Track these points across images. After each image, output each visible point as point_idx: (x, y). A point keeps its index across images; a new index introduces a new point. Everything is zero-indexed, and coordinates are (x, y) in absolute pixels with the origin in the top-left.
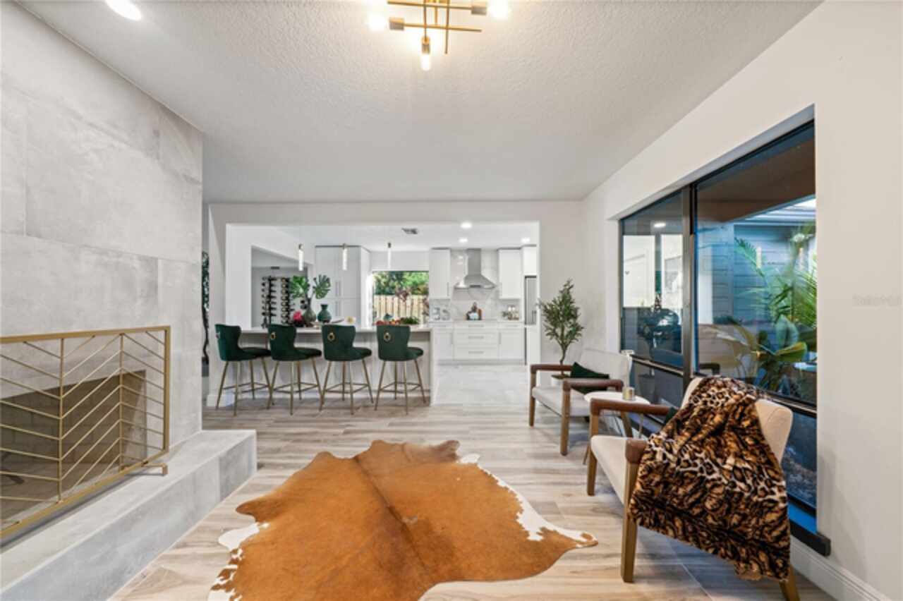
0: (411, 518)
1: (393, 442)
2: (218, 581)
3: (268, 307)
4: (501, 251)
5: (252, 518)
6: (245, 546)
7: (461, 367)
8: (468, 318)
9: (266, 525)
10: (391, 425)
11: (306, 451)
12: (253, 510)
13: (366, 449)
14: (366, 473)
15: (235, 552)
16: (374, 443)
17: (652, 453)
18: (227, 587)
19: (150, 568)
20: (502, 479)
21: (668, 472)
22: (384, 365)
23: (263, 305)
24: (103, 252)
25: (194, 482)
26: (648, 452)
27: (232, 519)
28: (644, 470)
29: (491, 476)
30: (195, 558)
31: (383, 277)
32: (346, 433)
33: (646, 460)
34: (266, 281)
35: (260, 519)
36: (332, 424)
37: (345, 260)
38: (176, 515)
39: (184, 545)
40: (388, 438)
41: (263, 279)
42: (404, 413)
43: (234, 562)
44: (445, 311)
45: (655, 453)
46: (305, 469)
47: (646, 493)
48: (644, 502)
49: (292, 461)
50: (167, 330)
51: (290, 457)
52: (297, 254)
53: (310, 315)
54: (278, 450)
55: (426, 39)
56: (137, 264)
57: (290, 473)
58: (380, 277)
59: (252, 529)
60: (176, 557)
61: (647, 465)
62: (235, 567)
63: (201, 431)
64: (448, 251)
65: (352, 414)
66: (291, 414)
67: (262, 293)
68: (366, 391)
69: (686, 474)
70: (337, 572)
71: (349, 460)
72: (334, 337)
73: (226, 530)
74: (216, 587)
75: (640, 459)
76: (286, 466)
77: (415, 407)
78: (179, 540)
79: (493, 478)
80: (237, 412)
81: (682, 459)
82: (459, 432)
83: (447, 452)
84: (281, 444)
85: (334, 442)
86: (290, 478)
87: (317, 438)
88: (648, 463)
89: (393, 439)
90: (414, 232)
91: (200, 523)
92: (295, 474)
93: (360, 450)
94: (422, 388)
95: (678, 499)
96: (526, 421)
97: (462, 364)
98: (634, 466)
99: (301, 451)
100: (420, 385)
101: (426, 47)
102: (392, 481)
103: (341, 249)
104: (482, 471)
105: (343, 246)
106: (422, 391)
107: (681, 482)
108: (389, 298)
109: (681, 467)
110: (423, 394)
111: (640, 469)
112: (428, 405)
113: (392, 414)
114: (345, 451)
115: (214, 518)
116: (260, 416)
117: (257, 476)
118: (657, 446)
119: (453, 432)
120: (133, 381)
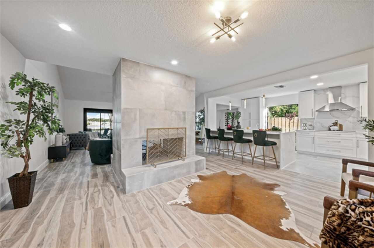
0: (237, 197)
1: (250, 176)
2: (187, 186)
3: (226, 123)
4: (360, 84)
5: (199, 178)
6: (194, 183)
7: (318, 157)
8: (330, 130)
9: (201, 181)
10: (254, 171)
11: (220, 169)
12: (200, 177)
13: (238, 174)
14: (233, 181)
15: (192, 183)
16: (243, 174)
17: (337, 206)
18: (188, 188)
19: (179, 179)
20: (289, 205)
21: (350, 222)
22: (256, 147)
23: (225, 122)
24: (176, 112)
25: (189, 164)
26: (335, 205)
27: (195, 177)
28: (330, 214)
29: (285, 202)
30: (186, 181)
31: (284, 108)
32: (236, 168)
33: (333, 209)
34: (226, 114)
35: (200, 179)
36: (233, 165)
37: (245, 104)
38: (185, 171)
39: (185, 178)
40: (248, 174)
41: (225, 113)
42: (264, 168)
43: (191, 184)
44: (311, 125)
45: (339, 206)
46: (217, 173)
47: (330, 227)
48: (329, 232)
49: (214, 170)
50: (186, 128)
51: (215, 169)
52: (229, 104)
53: (233, 126)
54: (213, 167)
55: (228, 35)
56: (181, 113)
57: (212, 173)
58: (282, 108)
59: (198, 180)
60: (183, 179)
61: (333, 212)
62: (191, 185)
63: (195, 155)
64: (313, 91)
65: (242, 163)
66: (223, 158)
67: (225, 118)
68: (250, 156)
69: (366, 229)
70: (208, 197)
71: (231, 176)
72: (236, 134)
73: (194, 178)
74: (186, 187)
75: (331, 207)
76: (213, 171)
77: (271, 168)
78: (185, 177)
79: (285, 204)
80: (210, 155)
81: (364, 219)
82: (283, 182)
83: (271, 187)
84: (215, 165)
85: (230, 170)
86: (212, 174)
87: (225, 167)
88: (334, 211)
89: (251, 175)
90: (281, 87)
91: (190, 175)
92: (214, 174)
93: (236, 174)
94: (276, 160)
95: (358, 242)
96: (339, 193)
97: (320, 156)
98: (327, 210)
99: (218, 168)
100: (275, 158)
101: (230, 36)
102: (239, 187)
103: (244, 100)
104: (282, 199)
105: (244, 99)
106: (276, 162)
107: (362, 233)
108: (280, 118)
109: (363, 224)
110: (277, 163)
111: (329, 213)
112: (279, 169)
113: (258, 168)
114: (231, 173)
115: (193, 175)
116: (215, 157)
117: (205, 170)
118: (342, 203)
119: (280, 181)
120: (180, 139)
